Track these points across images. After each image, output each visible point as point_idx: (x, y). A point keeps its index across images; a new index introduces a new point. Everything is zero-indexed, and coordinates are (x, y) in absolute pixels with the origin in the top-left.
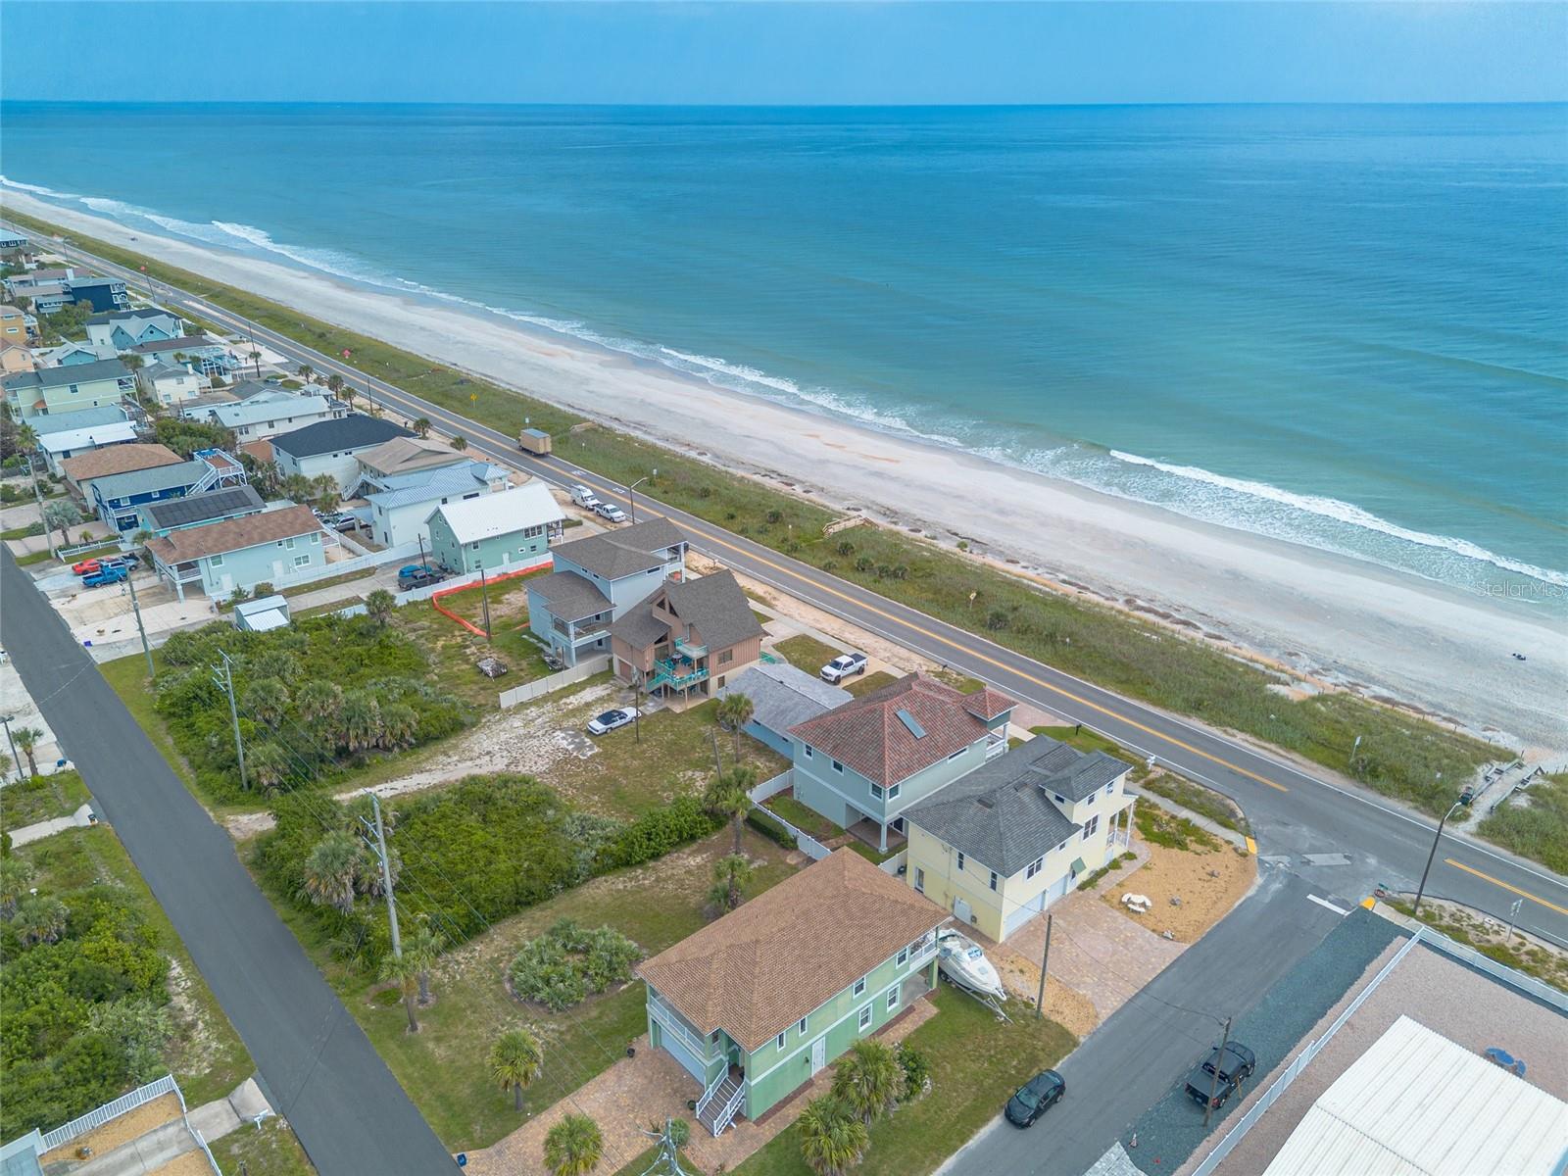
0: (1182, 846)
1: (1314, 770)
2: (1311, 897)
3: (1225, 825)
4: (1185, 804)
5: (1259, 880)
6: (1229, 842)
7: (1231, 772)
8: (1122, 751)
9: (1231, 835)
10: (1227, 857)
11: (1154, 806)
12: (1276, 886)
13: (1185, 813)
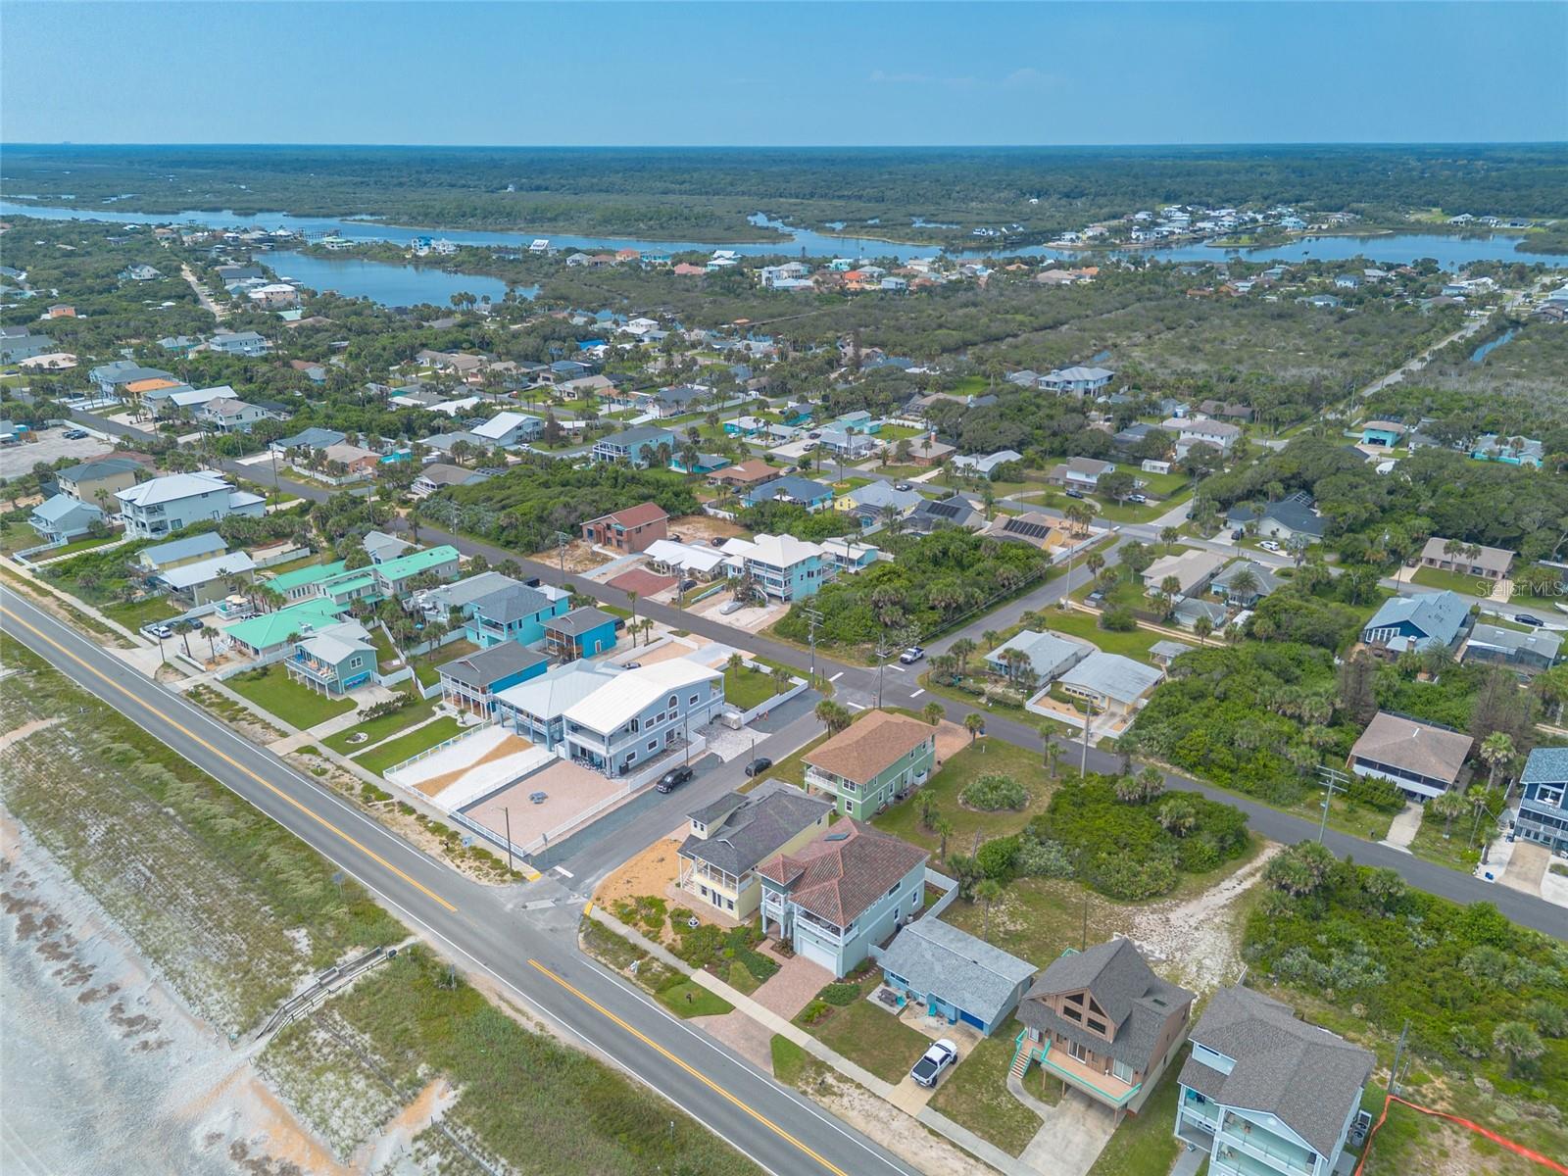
0: (639, 900)
1: (490, 989)
2: (570, 875)
3: (598, 925)
4: (621, 941)
5: (598, 883)
6: (604, 909)
7: (565, 975)
8: (653, 992)
9: (597, 914)
10: (610, 897)
11: (646, 935)
12: (588, 881)
13: (622, 929)
